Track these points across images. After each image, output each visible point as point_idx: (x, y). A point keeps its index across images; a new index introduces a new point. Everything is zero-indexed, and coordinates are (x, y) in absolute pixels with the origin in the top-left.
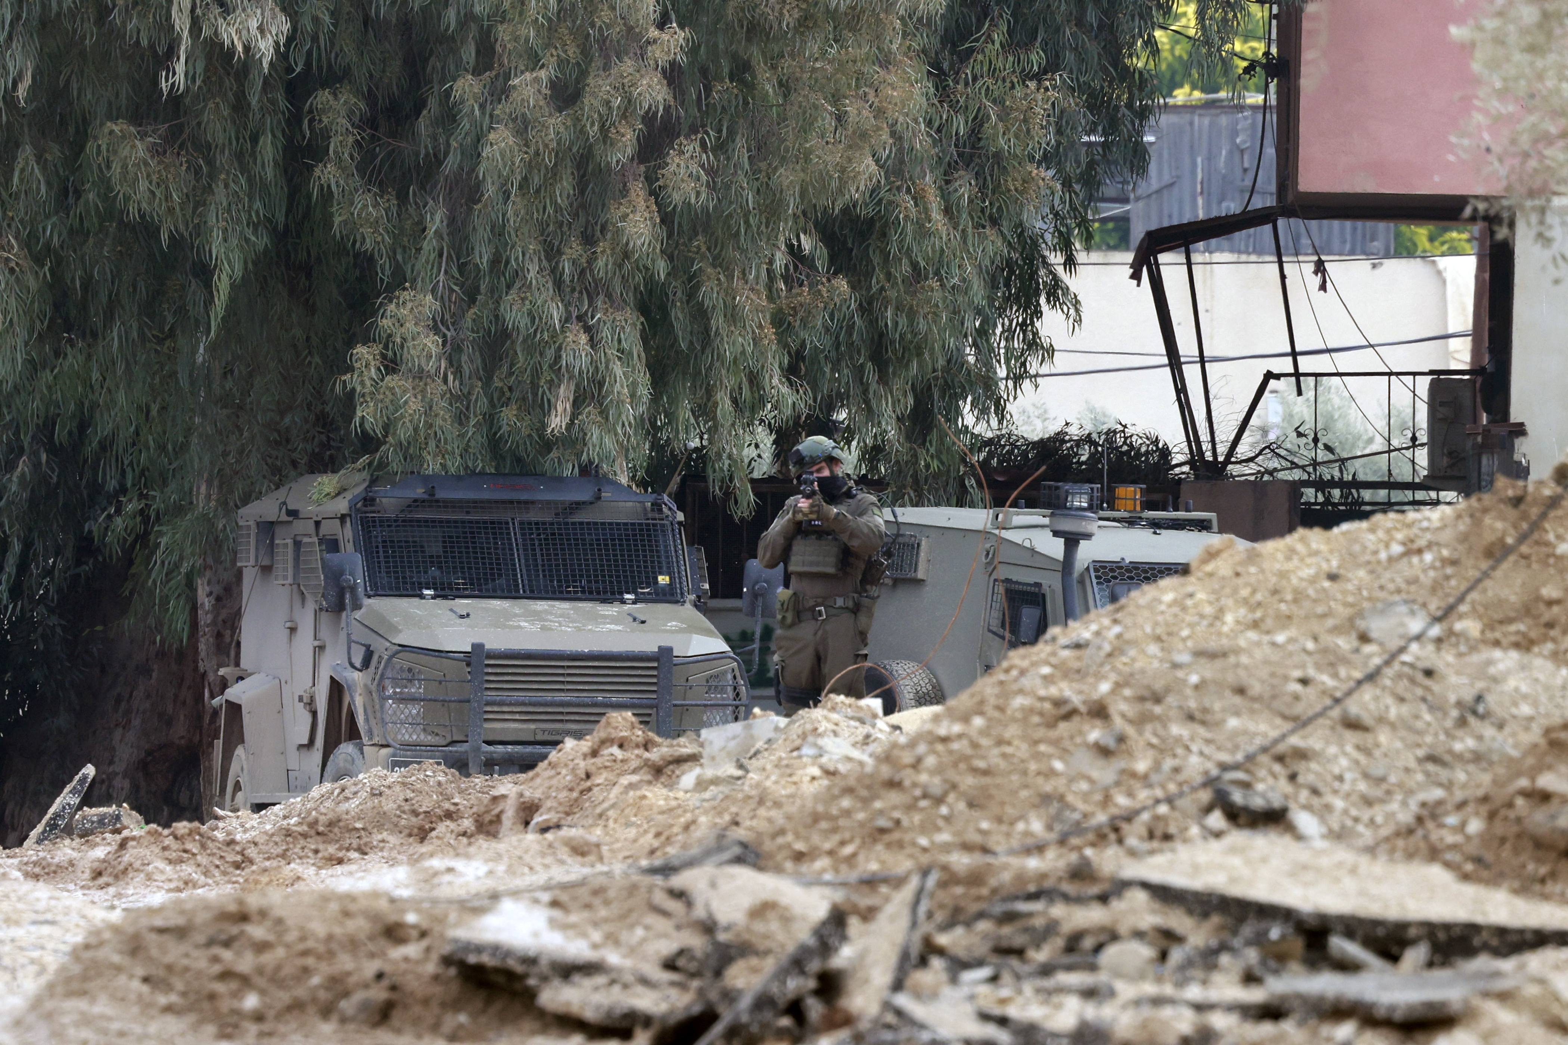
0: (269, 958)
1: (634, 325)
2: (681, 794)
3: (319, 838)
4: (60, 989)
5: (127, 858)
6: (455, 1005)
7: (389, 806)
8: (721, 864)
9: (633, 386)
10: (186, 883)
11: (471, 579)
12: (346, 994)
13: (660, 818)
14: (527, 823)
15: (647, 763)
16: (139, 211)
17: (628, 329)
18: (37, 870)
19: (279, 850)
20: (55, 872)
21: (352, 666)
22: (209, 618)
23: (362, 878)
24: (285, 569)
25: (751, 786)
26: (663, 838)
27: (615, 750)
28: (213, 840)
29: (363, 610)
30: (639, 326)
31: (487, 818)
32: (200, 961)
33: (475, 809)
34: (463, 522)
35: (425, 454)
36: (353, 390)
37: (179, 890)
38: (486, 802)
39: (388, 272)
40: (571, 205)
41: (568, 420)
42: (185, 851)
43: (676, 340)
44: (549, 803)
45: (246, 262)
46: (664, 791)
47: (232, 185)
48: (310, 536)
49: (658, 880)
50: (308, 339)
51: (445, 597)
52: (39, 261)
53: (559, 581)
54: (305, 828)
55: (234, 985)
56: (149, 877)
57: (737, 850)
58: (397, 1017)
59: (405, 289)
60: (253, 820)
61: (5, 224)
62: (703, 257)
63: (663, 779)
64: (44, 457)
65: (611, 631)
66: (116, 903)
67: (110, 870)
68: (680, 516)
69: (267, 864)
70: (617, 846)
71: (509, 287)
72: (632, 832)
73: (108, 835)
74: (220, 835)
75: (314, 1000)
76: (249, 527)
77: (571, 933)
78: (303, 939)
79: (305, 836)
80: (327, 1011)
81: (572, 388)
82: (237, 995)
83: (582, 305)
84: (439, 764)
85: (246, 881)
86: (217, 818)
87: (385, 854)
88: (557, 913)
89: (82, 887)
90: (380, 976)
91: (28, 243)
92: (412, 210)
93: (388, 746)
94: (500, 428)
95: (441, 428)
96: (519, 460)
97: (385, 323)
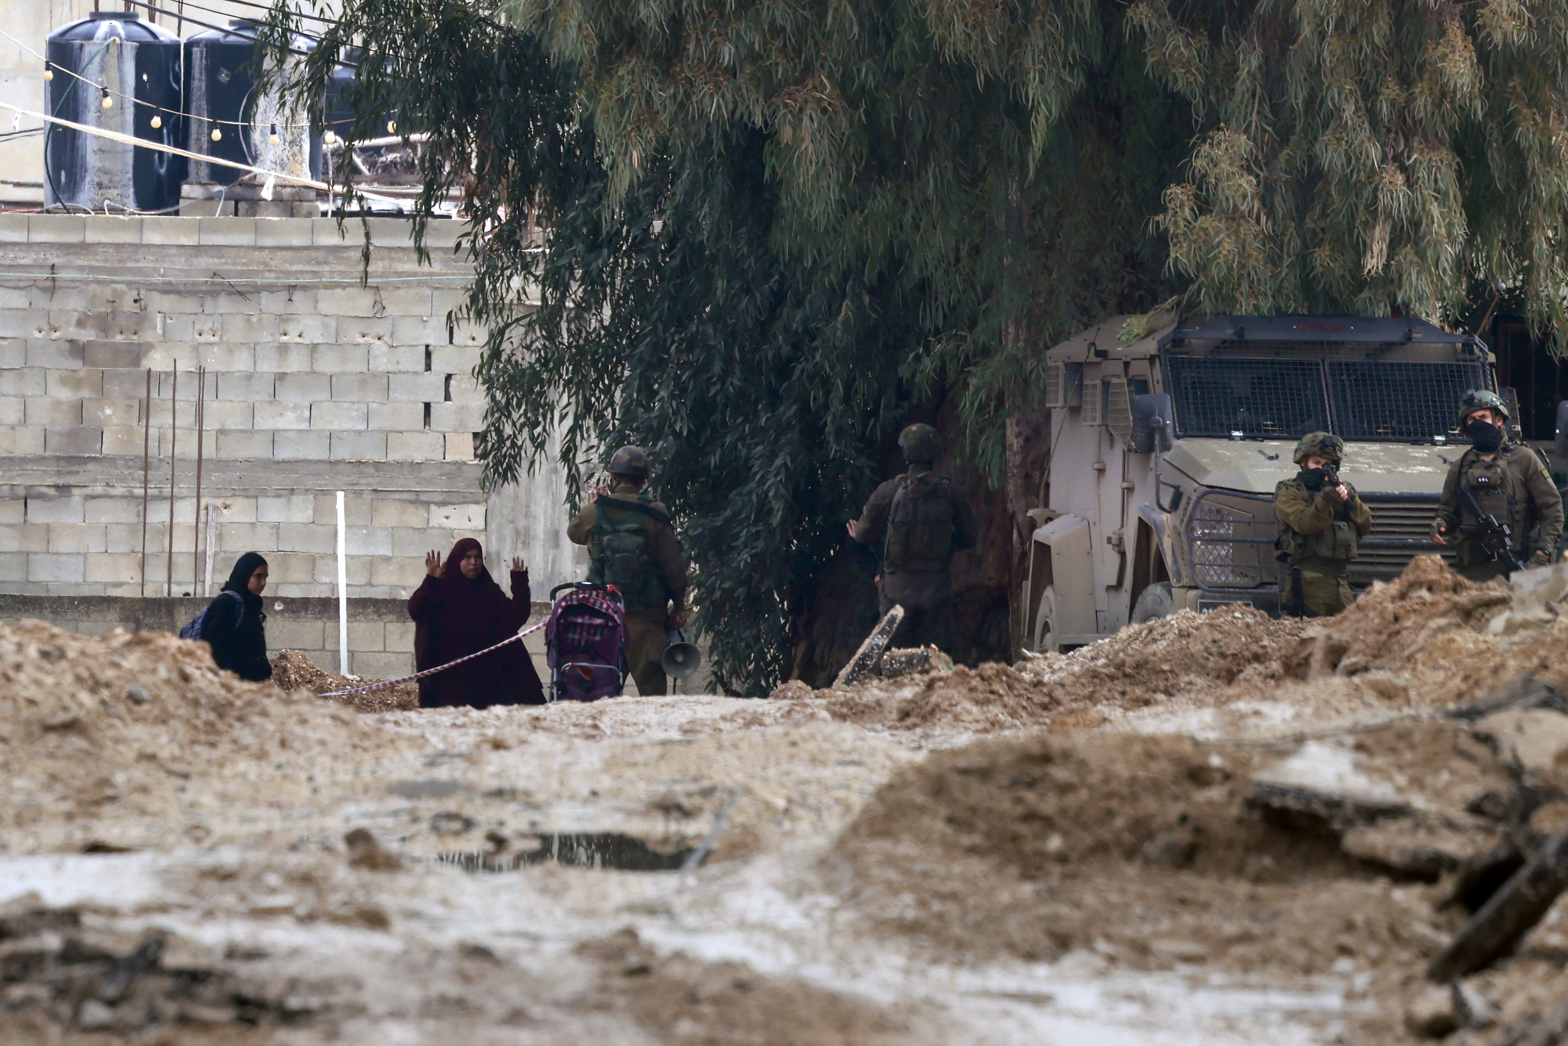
0: (1072, 800)
1: (1450, 165)
2: (1490, 638)
3: (1127, 681)
4: (864, 830)
5: (934, 698)
6: (1260, 848)
7: (1196, 647)
8: (1527, 708)
9: (1450, 226)
10: (993, 724)
11: (1280, 420)
12: (1150, 836)
13: (1468, 661)
14: (1334, 666)
15: (1456, 606)
16: (955, 52)
17: (1444, 169)
18: (845, 710)
19: (1087, 691)
20: (863, 712)
21: (1161, 507)
22: (1018, 459)
23: (1168, 720)
24: (1094, 410)
25: (1560, 630)
26: (1471, 682)
27: (1424, 593)
28: (1020, 681)
29: (1172, 451)
30: (1454, 166)
31: (1295, 661)
32: (1005, 803)
33: (1283, 652)
34: (1272, 363)
35: (1238, 295)
36: (1166, 230)
37: (985, 731)
38: (1294, 644)
39: (1202, 113)
40: (1388, 43)
41: (1384, 261)
42: (992, 692)
43: (1492, 178)
44: (1357, 646)
45: (1062, 103)
46: (1473, 634)
47: (1048, 26)
48: (1119, 376)
49: (1464, 725)
50: (1118, 179)
51: (1254, 439)
52: (853, 103)
53: (1369, 422)
54: (1113, 670)
55: (1037, 826)
56: (957, 718)
57: (1544, 694)
58: (1201, 859)
59: (1219, 129)
60: (1061, 661)
61: (818, 65)
62: (1519, 98)
63: (1473, 622)
64: (867, 299)
65: (1421, 472)
66: (923, 743)
67: (917, 711)
68: (1492, 358)
69: (1074, 705)
70: (1423, 690)
71: (1325, 126)
72: (1441, 675)
73: (917, 676)
74: (1027, 676)
75: (1118, 842)
76: (1057, 368)
77: (1376, 776)
78: (1107, 780)
79: (1112, 678)
80: (1130, 853)
81: (1388, 229)
82: (1042, 837)
83: (1398, 145)
84: (1247, 605)
85: (1053, 722)
86: (1026, 659)
87: (1193, 695)
88: (1362, 757)
89: (890, 728)
90: (1184, 819)
91: (844, 83)
92: (1224, 49)
93: (1196, 588)
94: (1313, 268)
95: (1254, 268)
96: (1333, 301)
97: (1199, 163)
